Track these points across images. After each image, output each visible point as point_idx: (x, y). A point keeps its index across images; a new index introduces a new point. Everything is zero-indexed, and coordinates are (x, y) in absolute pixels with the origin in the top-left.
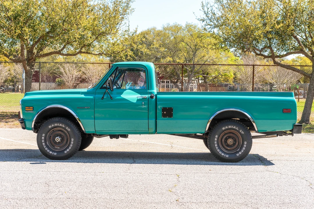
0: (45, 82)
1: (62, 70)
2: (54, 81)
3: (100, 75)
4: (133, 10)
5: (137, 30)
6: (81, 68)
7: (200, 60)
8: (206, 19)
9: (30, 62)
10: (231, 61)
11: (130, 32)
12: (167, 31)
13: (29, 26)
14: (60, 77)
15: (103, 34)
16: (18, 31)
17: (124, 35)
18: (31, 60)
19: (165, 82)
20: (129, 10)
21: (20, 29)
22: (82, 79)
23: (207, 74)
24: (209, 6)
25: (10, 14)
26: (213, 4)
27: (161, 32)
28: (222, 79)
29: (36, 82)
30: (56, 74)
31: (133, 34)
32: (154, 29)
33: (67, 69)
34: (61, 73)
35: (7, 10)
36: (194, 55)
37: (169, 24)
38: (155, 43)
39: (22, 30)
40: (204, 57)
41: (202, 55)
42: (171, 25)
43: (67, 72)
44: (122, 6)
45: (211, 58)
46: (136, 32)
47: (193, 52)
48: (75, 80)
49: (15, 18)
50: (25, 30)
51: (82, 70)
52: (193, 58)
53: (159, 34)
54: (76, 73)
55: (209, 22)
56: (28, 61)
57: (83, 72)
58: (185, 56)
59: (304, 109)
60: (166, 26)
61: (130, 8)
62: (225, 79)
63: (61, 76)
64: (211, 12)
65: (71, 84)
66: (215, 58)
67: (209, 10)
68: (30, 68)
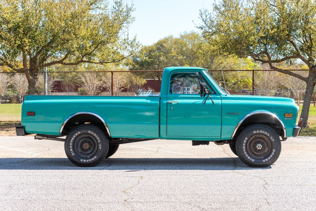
0: (66, 92)
1: (83, 80)
2: (76, 90)
3: (120, 84)
4: (134, 19)
5: (136, 38)
6: (102, 77)
7: (218, 67)
8: (205, 26)
9: (33, 71)
10: (250, 67)
11: (129, 41)
12: (185, 40)
13: (30, 36)
14: (81, 86)
15: (103, 43)
16: (18, 42)
17: (124, 44)
18: (33, 70)
19: (186, 89)
20: (130, 19)
21: (20, 40)
22: (102, 88)
23: (226, 81)
24: (207, 13)
25: (10, 26)
26: (212, 11)
27: (178, 40)
28: (241, 86)
29: (60, 92)
30: (77, 83)
31: (132, 43)
32: (171, 37)
33: (88, 79)
34: (83, 83)
35: (8, 22)
36: (212, 62)
37: (186, 32)
38: (173, 51)
39: (22, 41)
40: (221, 63)
41: (220, 61)
42: (188, 33)
43: (88, 81)
44: (122, 15)
45: (229, 65)
46: (135, 40)
47: (210, 59)
48: (96, 89)
49: (15, 30)
50: (25, 41)
51: (102, 79)
52: (210, 65)
53: (176, 42)
54: (97, 83)
55: (208, 29)
56: (31, 71)
57: (104, 82)
58: (202, 63)
59: (302, 112)
60: (183, 34)
61: (131, 17)
62: (244, 85)
63: (83, 85)
64: (210, 19)
65: (92, 93)
66: (233, 64)
67: (207, 17)
68: (33, 77)
